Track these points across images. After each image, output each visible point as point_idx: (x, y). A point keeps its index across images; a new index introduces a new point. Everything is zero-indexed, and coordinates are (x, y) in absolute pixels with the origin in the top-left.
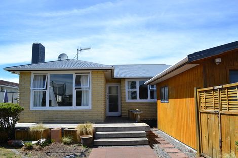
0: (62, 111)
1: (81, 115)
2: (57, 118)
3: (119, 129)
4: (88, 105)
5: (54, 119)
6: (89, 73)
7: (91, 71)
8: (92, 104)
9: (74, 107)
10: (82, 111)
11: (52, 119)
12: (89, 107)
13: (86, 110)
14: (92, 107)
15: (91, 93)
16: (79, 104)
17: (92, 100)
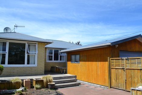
0: (17, 68)
1: (30, 70)
2: (14, 73)
3: (62, 78)
5: (11, 73)
6: (36, 44)
7: (37, 42)
8: (37, 63)
9: (26, 65)
10: (31, 68)
11: (10, 74)
12: (36, 65)
13: (33, 67)
14: (37, 65)
15: (37, 56)
16: (28, 63)
17: (37, 61)
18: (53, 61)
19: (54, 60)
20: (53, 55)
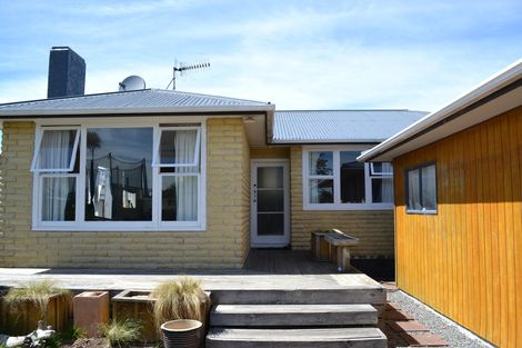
0: (121, 234)
1: (176, 246)
2: (107, 255)
4: (196, 220)
5: (99, 258)
6: (199, 124)
8: (208, 217)
9: (157, 223)
10: (180, 237)
11: (92, 259)
12: (200, 224)
13: (191, 234)
14: (208, 224)
16: (169, 214)
17: (208, 205)
18: (338, 205)
19: (345, 199)
20: (336, 177)
